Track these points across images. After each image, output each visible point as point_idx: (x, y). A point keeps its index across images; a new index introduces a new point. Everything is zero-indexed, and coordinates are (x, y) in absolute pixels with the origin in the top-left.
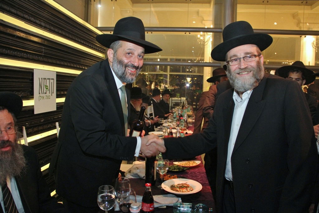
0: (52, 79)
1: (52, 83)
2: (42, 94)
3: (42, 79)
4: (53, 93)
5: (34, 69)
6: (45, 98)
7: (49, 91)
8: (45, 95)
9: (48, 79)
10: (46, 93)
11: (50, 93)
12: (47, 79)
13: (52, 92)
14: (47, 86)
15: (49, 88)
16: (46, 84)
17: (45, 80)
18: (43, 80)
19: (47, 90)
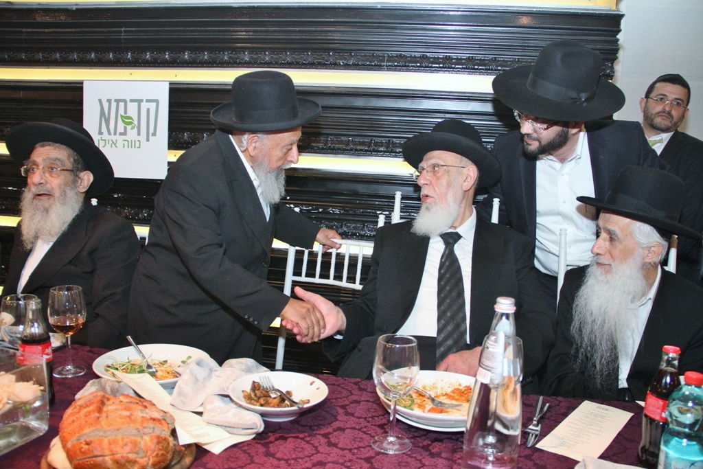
0: (148, 101)
1: (148, 110)
2: (110, 134)
3: (109, 101)
4: (154, 134)
5: (85, 82)
6: (120, 144)
7: (136, 129)
8: (120, 139)
9: (132, 101)
10: (124, 134)
11: (139, 134)
12: (128, 101)
13: (151, 130)
14: (130, 118)
15: (136, 122)
16: (126, 113)
17: (122, 105)
18: (114, 105)
19: (129, 127)
